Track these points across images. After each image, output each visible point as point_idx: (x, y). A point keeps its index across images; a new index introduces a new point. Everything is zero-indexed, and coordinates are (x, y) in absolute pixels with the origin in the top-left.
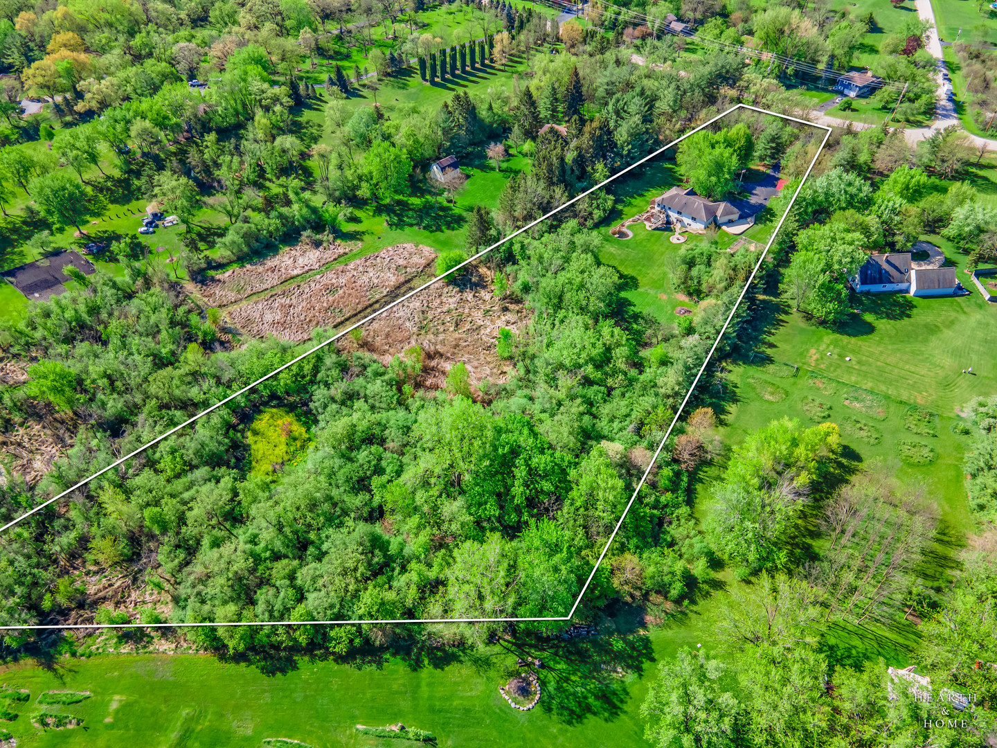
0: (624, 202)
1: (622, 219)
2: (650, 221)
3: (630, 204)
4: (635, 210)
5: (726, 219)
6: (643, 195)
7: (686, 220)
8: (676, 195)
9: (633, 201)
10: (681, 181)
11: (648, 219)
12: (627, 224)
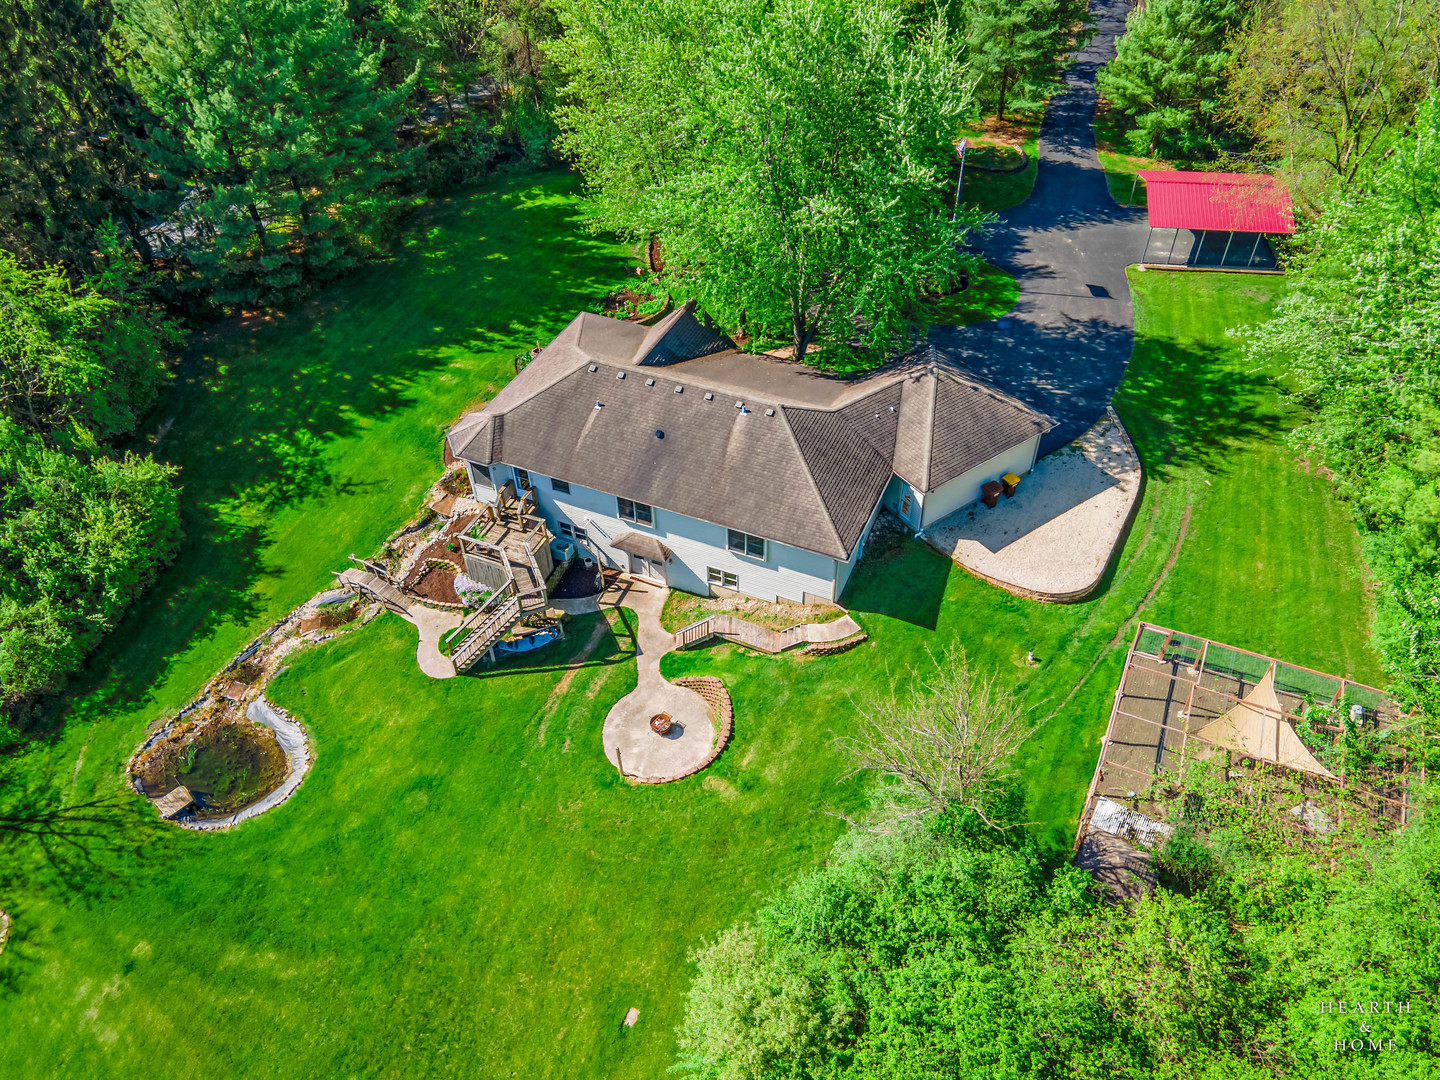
0: (273, 467)
1: (246, 612)
2: (446, 595)
3: (314, 483)
4: (340, 519)
5: (963, 489)
6: (397, 402)
7: (700, 555)
8: (593, 373)
9: (334, 448)
10: (620, 269)
11: (430, 583)
12: (283, 651)
